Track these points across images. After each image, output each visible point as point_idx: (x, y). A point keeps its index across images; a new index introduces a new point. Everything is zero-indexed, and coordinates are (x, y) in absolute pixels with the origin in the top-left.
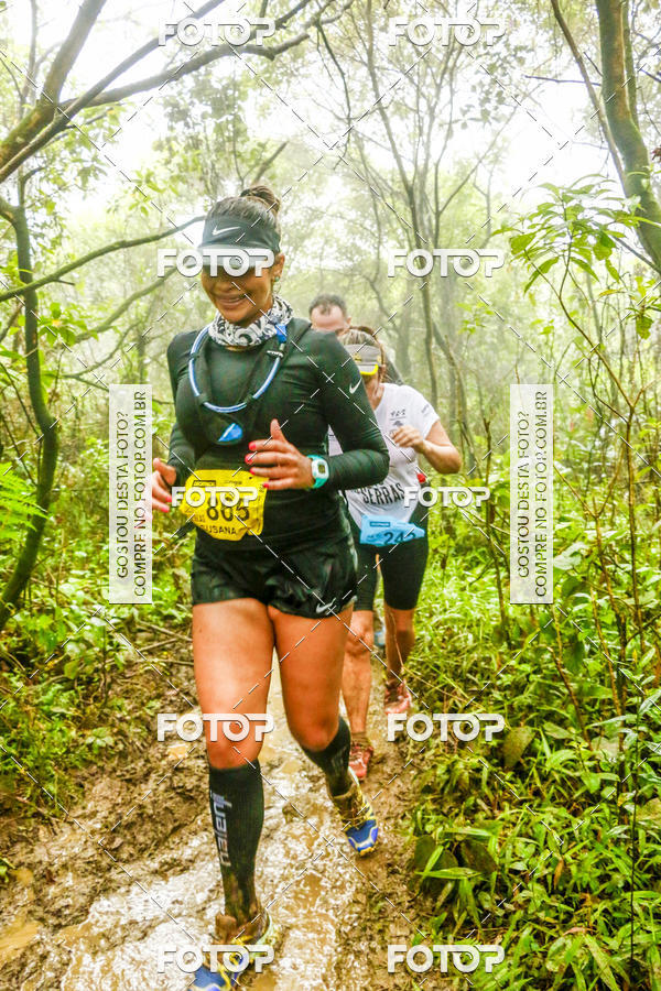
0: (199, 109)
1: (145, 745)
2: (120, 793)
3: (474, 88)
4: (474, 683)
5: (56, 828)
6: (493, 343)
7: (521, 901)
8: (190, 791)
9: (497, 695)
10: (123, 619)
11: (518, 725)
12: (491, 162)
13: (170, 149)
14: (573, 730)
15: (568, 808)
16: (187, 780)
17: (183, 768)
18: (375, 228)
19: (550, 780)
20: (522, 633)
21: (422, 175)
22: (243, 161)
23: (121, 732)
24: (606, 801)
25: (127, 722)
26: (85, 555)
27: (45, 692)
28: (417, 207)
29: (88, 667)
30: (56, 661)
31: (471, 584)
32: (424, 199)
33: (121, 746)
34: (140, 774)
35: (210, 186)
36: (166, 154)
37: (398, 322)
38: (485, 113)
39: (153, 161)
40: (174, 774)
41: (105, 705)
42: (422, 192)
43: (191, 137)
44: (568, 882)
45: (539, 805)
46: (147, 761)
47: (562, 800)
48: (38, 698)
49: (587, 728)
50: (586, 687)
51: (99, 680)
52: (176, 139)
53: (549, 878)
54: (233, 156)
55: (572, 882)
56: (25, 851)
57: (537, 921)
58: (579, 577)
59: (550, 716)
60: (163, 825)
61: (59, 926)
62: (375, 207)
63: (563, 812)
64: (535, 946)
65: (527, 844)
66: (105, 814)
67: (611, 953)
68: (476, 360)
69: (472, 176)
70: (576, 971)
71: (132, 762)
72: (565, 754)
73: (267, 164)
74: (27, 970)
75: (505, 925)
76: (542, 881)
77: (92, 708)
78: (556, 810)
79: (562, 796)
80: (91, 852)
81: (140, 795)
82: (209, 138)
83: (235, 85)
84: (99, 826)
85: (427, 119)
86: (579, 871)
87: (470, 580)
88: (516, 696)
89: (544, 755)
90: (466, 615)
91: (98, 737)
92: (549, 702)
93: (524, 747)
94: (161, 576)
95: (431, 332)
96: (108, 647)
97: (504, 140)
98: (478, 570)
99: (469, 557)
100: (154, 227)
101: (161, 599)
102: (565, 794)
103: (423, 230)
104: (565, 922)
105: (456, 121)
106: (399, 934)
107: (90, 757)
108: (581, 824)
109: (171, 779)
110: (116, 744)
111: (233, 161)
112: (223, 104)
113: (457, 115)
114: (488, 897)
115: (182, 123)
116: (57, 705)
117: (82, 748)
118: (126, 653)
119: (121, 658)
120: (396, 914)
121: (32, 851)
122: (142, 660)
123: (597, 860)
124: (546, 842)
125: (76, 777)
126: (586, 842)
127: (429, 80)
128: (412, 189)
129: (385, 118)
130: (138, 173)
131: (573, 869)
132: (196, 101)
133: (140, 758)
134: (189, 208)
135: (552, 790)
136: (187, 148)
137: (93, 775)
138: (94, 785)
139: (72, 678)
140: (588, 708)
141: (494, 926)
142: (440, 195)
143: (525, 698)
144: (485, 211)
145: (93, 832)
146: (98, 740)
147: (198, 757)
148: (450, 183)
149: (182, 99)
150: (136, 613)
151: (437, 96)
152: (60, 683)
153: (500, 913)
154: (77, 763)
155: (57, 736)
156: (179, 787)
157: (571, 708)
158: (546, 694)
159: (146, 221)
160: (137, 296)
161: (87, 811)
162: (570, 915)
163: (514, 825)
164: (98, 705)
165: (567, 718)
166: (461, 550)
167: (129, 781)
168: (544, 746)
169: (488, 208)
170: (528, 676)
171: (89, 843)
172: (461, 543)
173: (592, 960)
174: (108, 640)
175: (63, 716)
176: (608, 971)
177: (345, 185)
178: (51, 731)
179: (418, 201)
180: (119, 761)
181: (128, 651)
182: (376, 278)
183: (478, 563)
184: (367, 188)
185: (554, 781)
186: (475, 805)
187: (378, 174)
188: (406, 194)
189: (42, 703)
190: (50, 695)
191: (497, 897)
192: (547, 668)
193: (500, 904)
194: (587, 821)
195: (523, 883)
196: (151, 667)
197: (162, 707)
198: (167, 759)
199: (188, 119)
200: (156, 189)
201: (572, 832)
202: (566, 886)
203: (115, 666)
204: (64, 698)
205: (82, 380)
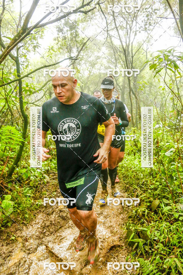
0: (66, 29)
2: (45, 217)
3: (142, 22)
4: (143, 187)
5: (28, 227)
6: (148, 93)
7: (156, 248)
8: (65, 217)
9: (149, 191)
10: (46, 170)
11: (155, 199)
12: (147, 42)
13: (58, 40)
14: (171, 201)
15: (170, 223)
16: (63, 214)
17: (63, 211)
18: (115, 61)
19: (164, 215)
20: (156, 174)
21: (128, 46)
22: (78, 43)
24: (180, 221)
27: (25, 190)
28: (127, 55)
29: (36, 183)
30: (28, 181)
32: (129, 53)
34: (51, 212)
35: (69, 50)
36: (57, 41)
37: (121, 87)
38: (146, 28)
39: (53, 43)
40: (60, 212)
41: (41, 193)
42: (128, 51)
43: (64, 37)
44: (170, 243)
45: (161, 222)
46: (53, 209)
48: (23, 191)
49: (175, 200)
50: (175, 189)
51: (39, 187)
52: (59, 37)
53: (164, 242)
54: (75, 42)
55: (171, 243)
56: (20, 233)
57: (161, 254)
58: (172, 158)
59: (164, 197)
60: (57, 226)
61: (29, 253)
62: (115, 55)
63: (168, 224)
64: (161, 261)
65: (158, 232)
66: (41, 223)
67: (182, 263)
68: (143, 98)
69: (142, 46)
70: (172, 268)
71: (49, 209)
72: (169, 207)
73: (85, 44)
74: (21, 265)
75: (152, 255)
76: (162, 243)
77: (38, 194)
78: (166, 223)
79: (168, 219)
80: (37, 233)
81: (51, 218)
82: (69, 37)
83: (76, 22)
84: (40, 226)
85: (129, 31)
86: (173, 240)
88: (155, 191)
89: (163, 208)
90: (140, 169)
91: (39, 202)
92: (164, 193)
93: (157, 205)
95: (131, 90)
96: (42, 178)
97: (151, 36)
100: (54, 62)
103: (128, 62)
104: (169, 254)
105: (137, 31)
106: (122, 257)
107: (37, 207)
108: (173, 227)
109: (59, 214)
111: (75, 43)
112: (73, 27)
113: (138, 29)
114: (147, 247)
115: (61, 33)
116: (28, 193)
117: (35, 205)
118: (47, 179)
119: (45, 180)
120: (121, 251)
121: (22, 233)
122: (51, 181)
123: (178, 237)
124: (163, 232)
125: (33, 213)
126: (175, 232)
127: (130, 19)
128: (125, 50)
129: (117, 30)
130: (49, 47)
131: (171, 239)
132: (65, 26)
134: (63, 56)
135: (165, 218)
136: (63, 40)
137: (38, 213)
138: (38, 215)
139: (32, 186)
140: (175, 194)
141: (149, 255)
142: (133, 52)
143: (157, 192)
144: (146, 56)
145: (38, 228)
148: (136, 48)
149: (61, 26)
150: (49, 168)
151: (132, 24)
152: (29, 187)
153: (150, 251)
154: (34, 209)
155: (28, 202)
156: (61, 216)
157: (170, 195)
158: (163, 191)
159: (51, 60)
160: (49, 81)
161: (36, 222)
162: (170, 252)
163: (154, 227)
164: (39, 193)
165: (169, 198)
167: (48, 214)
168: (163, 205)
169: (147, 55)
170: (158, 186)
171: (37, 231)
172: (139, 149)
173: (176, 265)
174: (42, 176)
175: (30, 196)
176: (181, 268)
177: (106, 49)
178: (26, 200)
179: (127, 54)
180: (45, 209)
181: (47, 178)
184: (113, 50)
186: (143, 222)
187: (115, 46)
188: (123, 52)
189: (24, 193)
190: (26, 191)
191: (150, 247)
192: (164, 184)
193: (150, 249)
194: (175, 226)
195: (157, 243)
196: (54, 183)
197: (57, 194)
198: (58, 208)
199: (63, 32)
200: (54, 51)
201: (171, 229)
202: (169, 244)
203: (44, 183)
204: (30, 192)
205: (34, 104)
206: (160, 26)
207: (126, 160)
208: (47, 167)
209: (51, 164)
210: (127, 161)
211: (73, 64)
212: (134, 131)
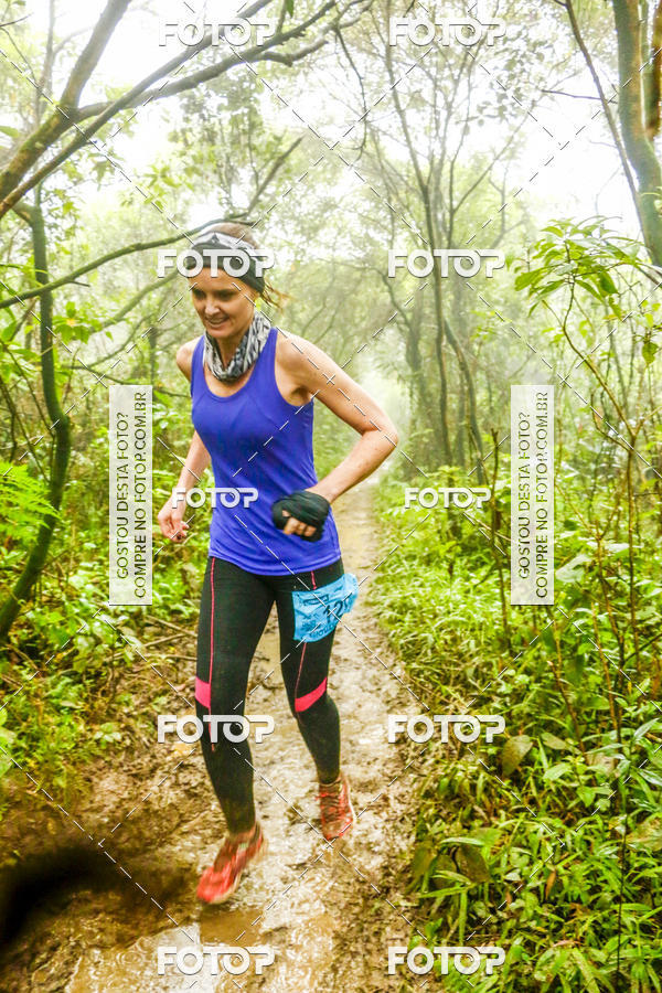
0: (215, 101)
1: (152, 740)
2: (127, 787)
3: (492, 85)
4: (475, 688)
5: (64, 821)
7: (514, 910)
8: (195, 788)
9: (497, 702)
10: (131, 614)
11: (516, 734)
12: (507, 157)
13: (186, 141)
14: (570, 741)
15: (563, 818)
16: (191, 777)
17: (188, 765)
18: (388, 220)
19: (546, 790)
21: (436, 171)
22: (258, 154)
23: (128, 728)
24: (600, 812)
25: (134, 717)
26: (94, 546)
27: (54, 685)
28: (431, 205)
29: (96, 661)
31: (475, 586)
32: (439, 198)
33: (128, 742)
34: (146, 769)
35: (224, 179)
36: (180, 146)
37: (409, 316)
38: (503, 109)
39: (168, 153)
40: (179, 770)
41: (112, 701)
42: (437, 189)
43: (207, 130)
44: (560, 892)
45: (535, 815)
46: (154, 757)
47: (557, 810)
48: (47, 691)
49: (584, 740)
50: (585, 697)
51: (107, 675)
52: (191, 130)
53: (542, 889)
54: (248, 150)
55: (563, 893)
57: (528, 930)
58: (581, 590)
59: (549, 726)
60: (168, 821)
62: (389, 199)
63: (558, 823)
64: (526, 955)
66: (112, 807)
67: (599, 965)
68: (486, 357)
69: (488, 175)
70: (563, 982)
71: (139, 757)
72: (562, 768)
73: (283, 158)
75: (498, 932)
76: (535, 891)
77: (101, 702)
78: (550, 821)
79: (557, 806)
81: (146, 790)
82: (225, 131)
83: (251, 77)
84: (105, 820)
85: (444, 114)
86: (570, 882)
87: (475, 582)
88: (516, 703)
89: (541, 764)
90: (468, 618)
91: (106, 733)
92: (548, 711)
93: (522, 756)
94: (169, 570)
95: (442, 328)
96: (117, 644)
98: (483, 572)
99: (474, 558)
101: (169, 593)
102: (560, 804)
103: (437, 227)
104: (555, 931)
106: (395, 936)
107: (98, 752)
108: (575, 834)
109: (176, 775)
110: (123, 739)
111: (248, 154)
112: (238, 97)
114: (482, 905)
115: (196, 115)
116: (65, 699)
117: (90, 743)
118: (134, 648)
119: (129, 653)
120: (392, 917)
122: (149, 655)
123: (588, 872)
124: (539, 852)
125: (84, 771)
126: (580, 853)
127: (446, 73)
128: (427, 186)
130: (153, 168)
131: (565, 880)
132: (211, 92)
133: (146, 753)
135: (548, 799)
136: (201, 141)
137: (100, 770)
138: (101, 779)
139: (80, 671)
140: (585, 718)
141: (487, 933)
142: (455, 187)
143: (524, 707)
144: (500, 207)
145: (100, 827)
146: (106, 736)
148: (465, 178)
149: (199, 91)
151: (455, 90)
152: (69, 676)
153: (494, 920)
154: (86, 758)
155: (65, 729)
156: (186, 784)
157: (569, 718)
158: (545, 702)
160: (149, 289)
161: (95, 805)
162: (560, 925)
163: (510, 833)
164: (107, 700)
165: (564, 728)
166: (466, 550)
167: (135, 776)
168: (541, 756)
169: (503, 204)
172: (466, 543)
173: (579, 972)
174: (116, 637)
175: (72, 710)
176: (593, 982)
178: (60, 725)
179: (432, 197)
180: (126, 757)
181: (136, 645)
183: (483, 564)
185: (550, 791)
186: (473, 811)
187: (393, 168)
188: (421, 192)
189: (51, 697)
190: (59, 688)
191: (490, 905)
192: (547, 678)
193: (493, 911)
194: (581, 832)
195: (516, 892)
196: (158, 663)
197: (169, 703)
198: (172, 755)
199: (204, 112)
200: (170, 184)
201: (566, 843)
202: (557, 896)
203: (123, 660)
204: (73, 692)
205: (93, 371)
207: (417, 583)
210: (421, 586)
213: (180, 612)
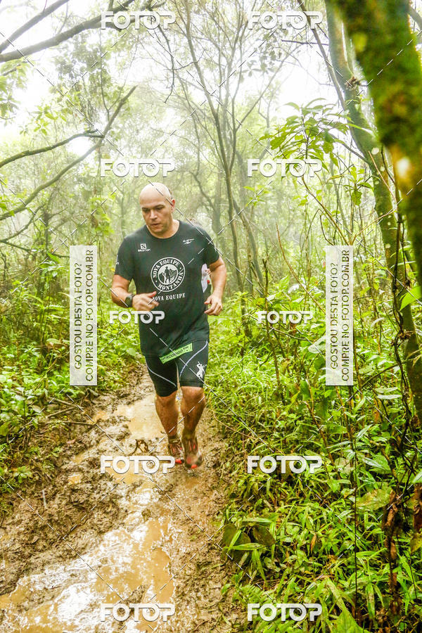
0: (79, 65)
1: (53, 476)
2: (37, 507)
3: (256, 50)
4: (262, 428)
6: (274, 213)
7: (290, 562)
8: (82, 504)
9: (276, 434)
10: (38, 396)
11: (289, 453)
12: (268, 97)
13: (61, 92)
14: (323, 454)
15: (321, 503)
16: (80, 497)
17: (77, 490)
18: (196, 142)
19: (309, 486)
21: (225, 107)
22: (108, 99)
23: (37, 469)
24: (343, 497)
25: (41, 462)
26: (13, 356)
28: (221, 126)
29: (15, 428)
31: (261, 365)
32: (226, 121)
33: (37, 478)
34: (50, 495)
35: (87, 116)
36: (58, 95)
37: (213, 201)
38: (264, 66)
39: (49, 99)
40: (72, 493)
41: (26, 452)
42: (225, 117)
43: (74, 84)
44: (320, 548)
46: (55, 486)
47: (317, 498)
49: (331, 452)
50: (332, 427)
51: (23, 436)
52: (64, 85)
53: (308, 546)
54: (102, 96)
55: (322, 548)
57: (300, 573)
59: (310, 446)
60: (65, 526)
62: (196, 127)
63: (317, 506)
64: (298, 589)
65: (294, 526)
66: (27, 521)
67: (344, 589)
68: (263, 224)
69: (257, 106)
70: (322, 602)
71: (45, 487)
73: (123, 101)
75: (280, 577)
76: (303, 548)
77: (18, 454)
78: (312, 505)
79: (317, 495)
80: (17, 546)
81: (49, 508)
82: (86, 84)
83: (101, 49)
84: (23, 529)
86: (326, 541)
87: (260, 363)
88: (288, 434)
89: (305, 470)
90: (257, 385)
91: (22, 472)
92: (309, 437)
94: (62, 368)
95: (232, 205)
96: (27, 414)
97: (277, 83)
98: (265, 357)
99: (260, 349)
100: (52, 142)
101: (63, 383)
102: (319, 494)
103: (226, 141)
104: (317, 573)
105: (245, 71)
106: (215, 587)
107: (16, 485)
108: (328, 512)
109: (69, 496)
110: (34, 476)
111: (102, 99)
112: (95, 61)
114: (270, 561)
115: (68, 75)
117: (11, 479)
118: (39, 418)
119: (36, 421)
120: (213, 574)
123: (338, 534)
124: (305, 526)
125: (8, 499)
126: (331, 523)
127: (227, 45)
128: (217, 114)
130: (40, 108)
131: (323, 540)
132: (76, 60)
133: (50, 484)
134: (74, 129)
135: (311, 492)
136: (72, 91)
137: (19, 497)
138: (19, 503)
139: (5, 435)
141: (274, 579)
142: (236, 118)
143: (293, 436)
145: (19, 533)
146: (22, 475)
147: (87, 482)
148: (242, 111)
149: (68, 59)
150: (46, 392)
151: (233, 55)
153: (278, 570)
154: (9, 490)
156: (75, 502)
157: (322, 440)
158: (307, 432)
159: (46, 138)
160: (42, 188)
161: (16, 520)
162: (320, 569)
163: (286, 515)
164: (22, 452)
165: (320, 447)
166: (255, 344)
169: (268, 127)
170: (295, 421)
171: (16, 540)
172: (255, 340)
173: (332, 595)
174: (27, 410)
176: (341, 600)
177: (177, 114)
179: (221, 123)
180: (36, 487)
181: (40, 416)
182: (197, 174)
183: (266, 352)
185: (312, 487)
186: (263, 504)
187: (196, 106)
188: (214, 119)
191: (276, 561)
192: (307, 417)
193: (277, 565)
194: (332, 510)
195: (292, 551)
196: (57, 426)
197: (64, 451)
198: (67, 484)
199: (72, 72)
200: (52, 118)
201: (323, 518)
202: (318, 551)
203: (33, 426)
205: (8, 243)
206: (297, 63)
207: (224, 367)
208: (40, 390)
209: (49, 384)
210: (227, 368)
211: (98, 147)
212: (243, 301)
213: (70, 394)
